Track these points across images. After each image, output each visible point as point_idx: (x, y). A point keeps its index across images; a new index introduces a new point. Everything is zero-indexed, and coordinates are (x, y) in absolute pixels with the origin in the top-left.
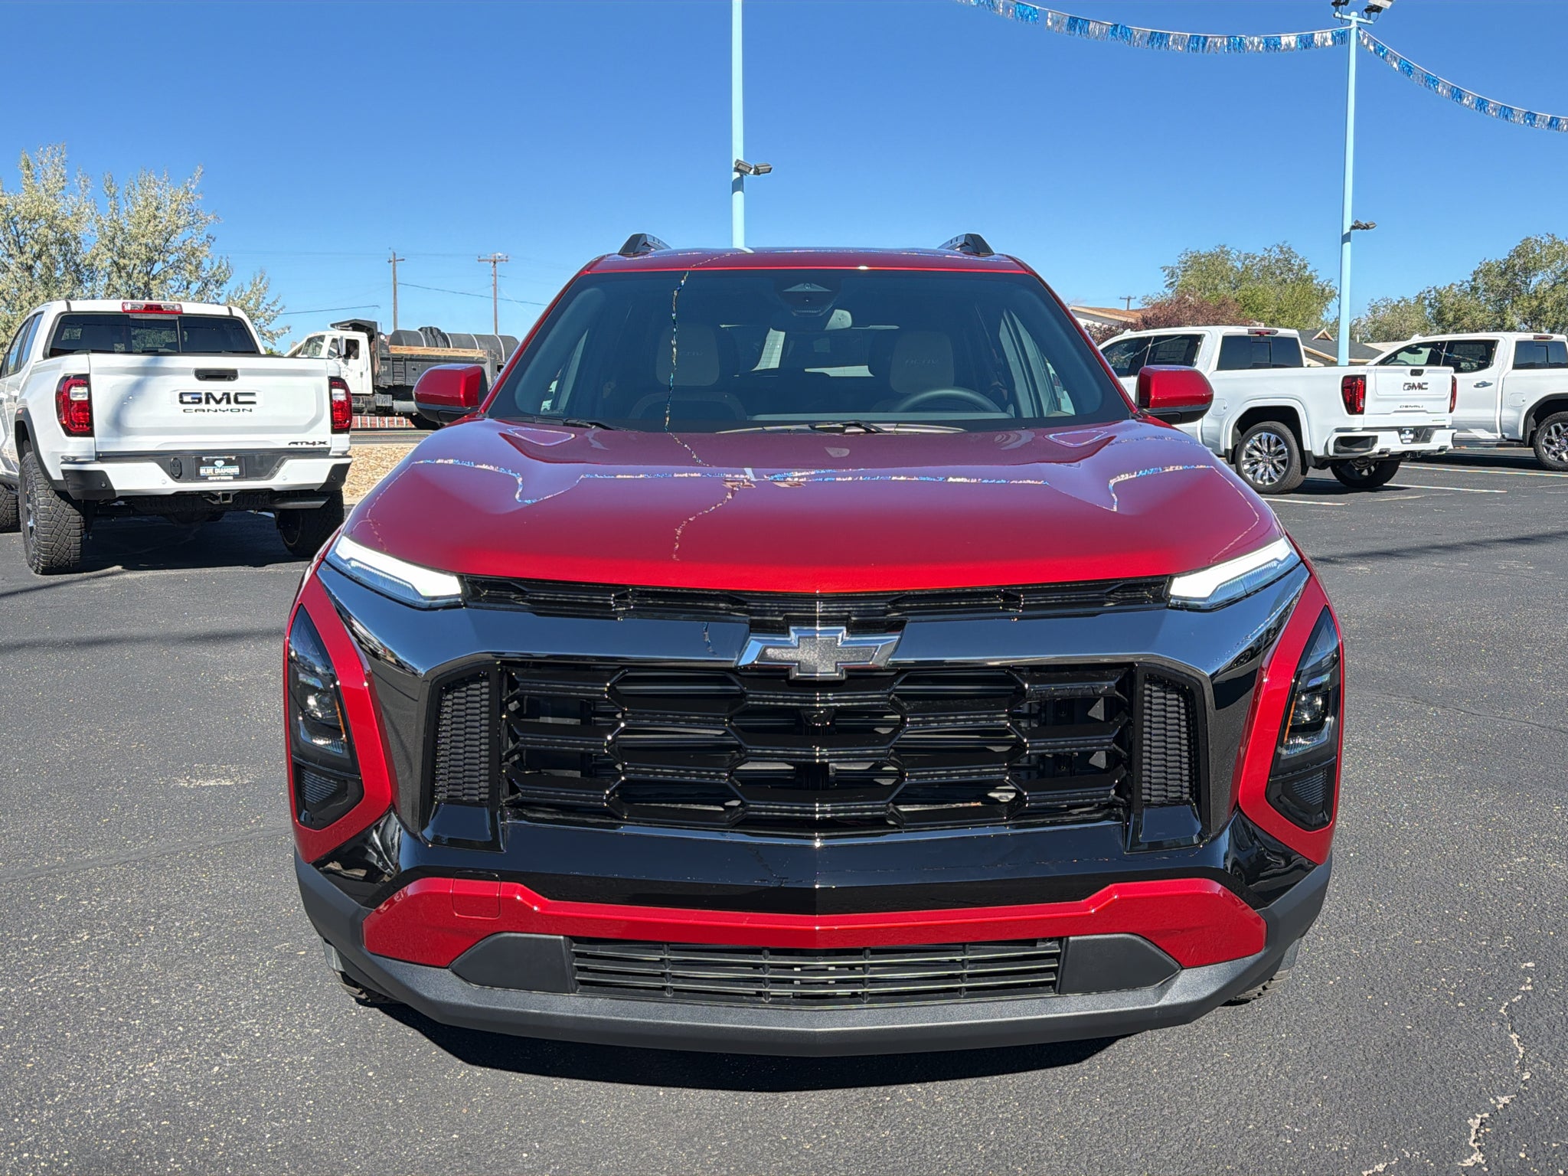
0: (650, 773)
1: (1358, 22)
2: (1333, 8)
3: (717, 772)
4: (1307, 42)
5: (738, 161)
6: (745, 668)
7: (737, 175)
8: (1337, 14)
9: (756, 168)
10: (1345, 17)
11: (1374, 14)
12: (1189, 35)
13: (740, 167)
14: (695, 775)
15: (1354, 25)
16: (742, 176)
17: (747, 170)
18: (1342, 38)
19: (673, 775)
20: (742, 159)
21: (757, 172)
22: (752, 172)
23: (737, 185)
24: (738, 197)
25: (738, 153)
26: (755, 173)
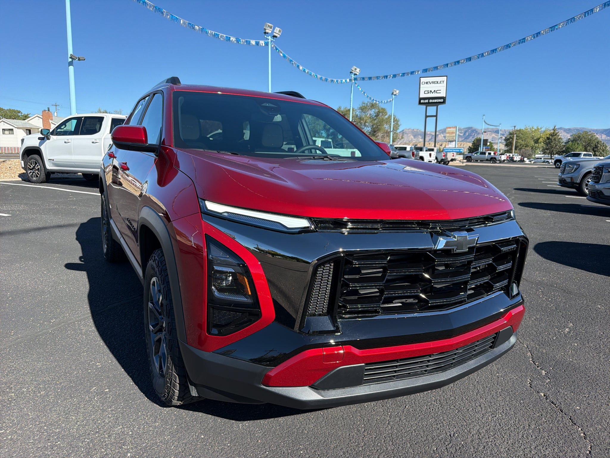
0: (393, 294)
1: (271, 40)
2: (264, 34)
3: (417, 290)
4: (257, 43)
5: (71, 54)
6: (439, 250)
7: (70, 60)
8: (265, 36)
9: (79, 58)
10: (267, 37)
11: (275, 38)
12: (225, 36)
13: (72, 57)
14: (409, 293)
15: (270, 41)
16: (72, 60)
17: (75, 58)
18: (267, 44)
19: (401, 293)
20: (72, 54)
21: (79, 60)
22: (77, 59)
23: (71, 64)
24: (71, 68)
25: (70, 51)
26: (78, 60)
